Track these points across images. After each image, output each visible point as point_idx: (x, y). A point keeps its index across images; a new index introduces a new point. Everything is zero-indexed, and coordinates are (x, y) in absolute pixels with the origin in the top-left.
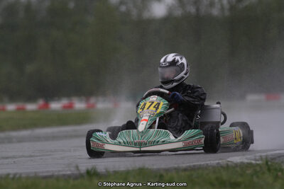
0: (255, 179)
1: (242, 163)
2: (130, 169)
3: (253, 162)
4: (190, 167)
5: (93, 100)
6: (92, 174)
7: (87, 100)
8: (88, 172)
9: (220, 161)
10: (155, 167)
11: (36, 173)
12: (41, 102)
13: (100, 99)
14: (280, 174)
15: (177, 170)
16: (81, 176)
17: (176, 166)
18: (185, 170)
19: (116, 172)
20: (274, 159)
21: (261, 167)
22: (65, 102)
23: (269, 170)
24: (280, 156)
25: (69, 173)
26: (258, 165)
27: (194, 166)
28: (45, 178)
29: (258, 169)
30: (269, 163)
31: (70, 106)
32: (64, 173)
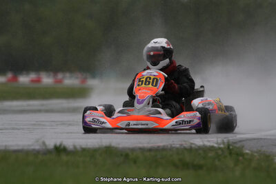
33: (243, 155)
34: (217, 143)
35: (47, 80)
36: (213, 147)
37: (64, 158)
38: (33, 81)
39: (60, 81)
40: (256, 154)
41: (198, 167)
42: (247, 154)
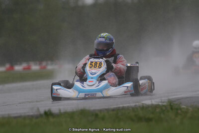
0: (162, 116)
1: (152, 105)
2: (75, 110)
3: (160, 104)
4: (116, 108)
5: (44, 64)
6: (48, 114)
7: (40, 64)
8: (46, 113)
9: (137, 104)
10: (92, 109)
11: (9, 114)
12: (8, 66)
13: (49, 63)
14: (179, 111)
15: (107, 110)
16: (41, 116)
17: (106, 107)
18: (113, 110)
19: (65, 113)
20: (175, 101)
21: (165, 107)
22: (25, 65)
23: (172, 109)
24: (178, 99)
25: (31, 114)
26: (163, 106)
27: (119, 107)
28: (15, 118)
29: (164, 108)
30: (172, 104)
31: (29, 68)
32: (28, 114)
33: (181, 109)
34: (161, 102)
35: (35, 67)
36: (158, 105)
37: (51, 119)
38: (24, 69)
39: (45, 68)
40: (190, 108)
41: (149, 120)
42: (184, 108)
